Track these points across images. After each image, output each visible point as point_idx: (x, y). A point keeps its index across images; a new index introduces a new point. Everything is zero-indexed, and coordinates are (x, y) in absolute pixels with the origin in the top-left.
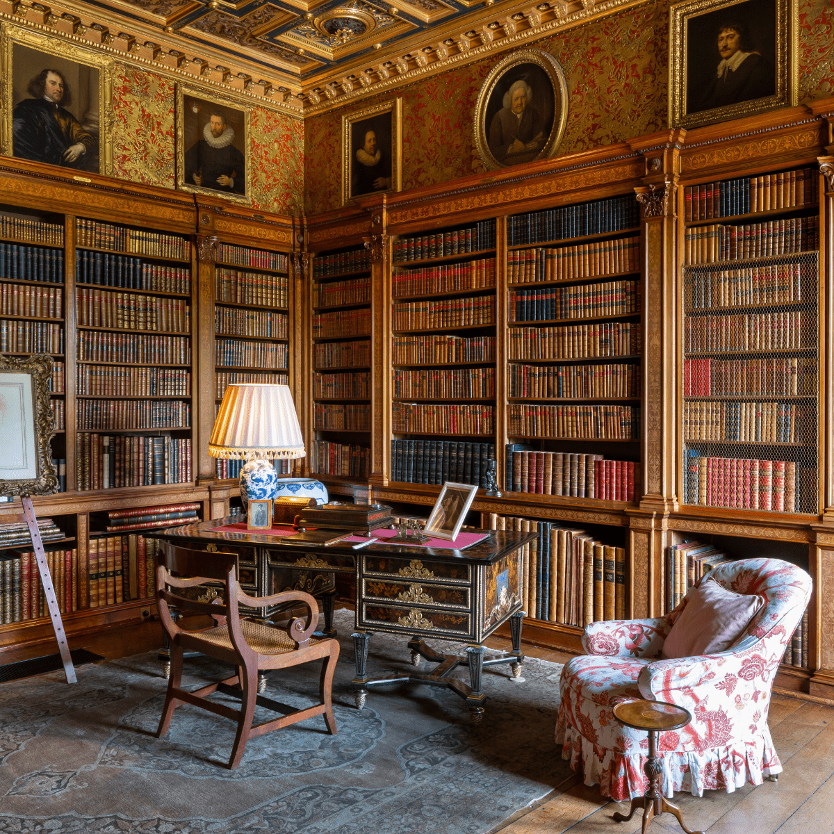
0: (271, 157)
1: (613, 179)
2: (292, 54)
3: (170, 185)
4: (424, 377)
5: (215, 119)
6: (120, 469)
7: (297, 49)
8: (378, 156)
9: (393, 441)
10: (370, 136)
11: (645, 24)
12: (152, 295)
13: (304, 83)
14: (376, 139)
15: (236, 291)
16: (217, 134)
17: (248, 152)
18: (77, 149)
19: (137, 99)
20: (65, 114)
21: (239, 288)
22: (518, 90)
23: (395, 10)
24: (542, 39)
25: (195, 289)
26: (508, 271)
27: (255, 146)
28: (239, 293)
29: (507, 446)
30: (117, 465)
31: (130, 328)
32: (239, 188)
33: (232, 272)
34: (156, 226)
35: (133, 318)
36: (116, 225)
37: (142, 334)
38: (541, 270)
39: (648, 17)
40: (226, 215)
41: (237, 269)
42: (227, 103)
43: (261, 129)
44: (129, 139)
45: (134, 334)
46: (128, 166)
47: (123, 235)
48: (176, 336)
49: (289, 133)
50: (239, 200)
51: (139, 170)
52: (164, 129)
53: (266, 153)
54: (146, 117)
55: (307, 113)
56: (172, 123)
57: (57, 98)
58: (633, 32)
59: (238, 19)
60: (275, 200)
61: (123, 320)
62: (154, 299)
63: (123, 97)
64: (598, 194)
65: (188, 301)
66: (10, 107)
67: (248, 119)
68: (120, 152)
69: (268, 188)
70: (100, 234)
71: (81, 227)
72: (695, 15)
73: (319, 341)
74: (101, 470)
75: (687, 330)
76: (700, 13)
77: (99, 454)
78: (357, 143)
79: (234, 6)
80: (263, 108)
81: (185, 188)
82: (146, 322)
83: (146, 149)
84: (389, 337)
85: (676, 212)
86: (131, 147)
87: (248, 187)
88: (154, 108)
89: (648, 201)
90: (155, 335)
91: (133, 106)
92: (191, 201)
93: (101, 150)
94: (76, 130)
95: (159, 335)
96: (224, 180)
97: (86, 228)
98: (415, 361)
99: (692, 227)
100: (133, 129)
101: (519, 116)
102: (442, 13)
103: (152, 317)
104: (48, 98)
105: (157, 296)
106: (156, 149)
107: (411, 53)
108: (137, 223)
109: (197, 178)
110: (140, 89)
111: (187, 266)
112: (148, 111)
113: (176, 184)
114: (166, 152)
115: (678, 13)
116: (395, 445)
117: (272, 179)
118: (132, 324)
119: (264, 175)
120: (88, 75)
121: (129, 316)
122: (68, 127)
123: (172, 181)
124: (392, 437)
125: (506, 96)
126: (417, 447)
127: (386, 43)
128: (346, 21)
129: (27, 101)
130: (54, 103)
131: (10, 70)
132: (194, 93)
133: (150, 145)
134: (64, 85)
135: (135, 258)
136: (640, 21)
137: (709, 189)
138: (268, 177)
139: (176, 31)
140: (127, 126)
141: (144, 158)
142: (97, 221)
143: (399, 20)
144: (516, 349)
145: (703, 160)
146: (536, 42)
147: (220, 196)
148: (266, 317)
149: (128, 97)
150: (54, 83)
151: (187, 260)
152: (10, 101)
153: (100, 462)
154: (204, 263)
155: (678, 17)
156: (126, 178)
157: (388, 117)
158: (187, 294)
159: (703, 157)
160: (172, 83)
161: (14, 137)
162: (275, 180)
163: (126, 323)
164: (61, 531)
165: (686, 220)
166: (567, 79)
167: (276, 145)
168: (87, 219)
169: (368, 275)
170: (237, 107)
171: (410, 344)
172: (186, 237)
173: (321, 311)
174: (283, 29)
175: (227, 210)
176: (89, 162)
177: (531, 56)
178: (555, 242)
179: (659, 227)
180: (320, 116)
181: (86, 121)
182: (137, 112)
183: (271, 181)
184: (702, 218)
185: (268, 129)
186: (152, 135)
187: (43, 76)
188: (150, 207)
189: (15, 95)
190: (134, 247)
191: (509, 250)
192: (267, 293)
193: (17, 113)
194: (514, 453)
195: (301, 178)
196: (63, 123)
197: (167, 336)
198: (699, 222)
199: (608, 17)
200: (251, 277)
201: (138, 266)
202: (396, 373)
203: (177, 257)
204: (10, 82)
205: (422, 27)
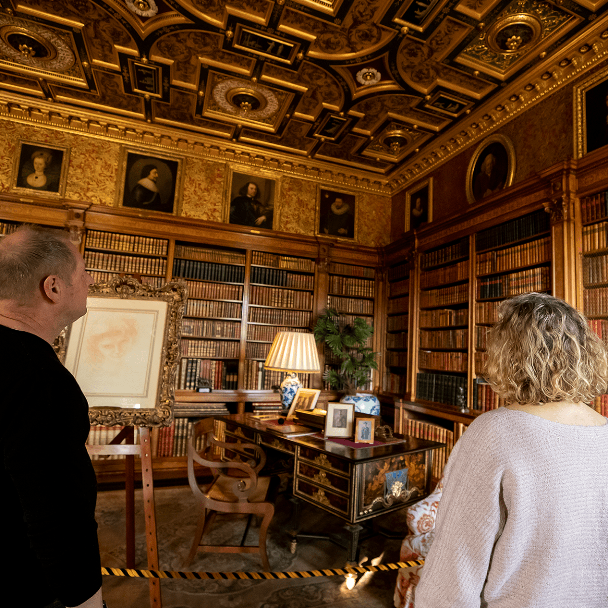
0: (370, 218)
1: (533, 201)
2: (373, 162)
3: (311, 234)
4: (433, 335)
5: (338, 200)
6: (267, 380)
7: (375, 159)
8: (422, 211)
9: (418, 374)
10: (418, 200)
11: (560, 103)
12: (292, 290)
13: (389, 177)
14: (421, 202)
15: (342, 288)
16: (338, 208)
17: (356, 216)
18: (262, 218)
19: (295, 193)
20: (257, 203)
21: (344, 286)
22: (489, 159)
23: (415, 126)
24: (501, 128)
25: (316, 287)
26: (476, 267)
27: (361, 213)
28: (344, 289)
29: (475, 380)
30: (266, 378)
31: (278, 306)
32: (351, 235)
33: (341, 278)
34: (296, 254)
35: (280, 301)
36: (274, 254)
37: (285, 310)
38: (494, 265)
39: (561, 98)
40: (337, 247)
41: (344, 276)
42: (345, 192)
43: (365, 204)
44: (290, 213)
45: (280, 309)
46: (289, 226)
47: (278, 259)
48: (305, 311)
49: (383, 205)
50: (350, 241)
51: (294, 228)
52: (309, 207)
53: (368, 216)
54: (300, 202)
55: (392, 194)
56: (314, 203)
57: (253, 195)
58: (552, 110)
59: (339, 146)
60: (372, 240)
61: (275, 302)
62: (293, 292)
63: (288, 193)
64: (524, 212)
65: (312, 293)
66: (229, 201)
67: (357, 199)
68: (284, 219)
69: (369, 234)
70: (265, 258)
71: (255, 255)
72: (590, 88)
73: (390, 315)
74: (257, 380)
75: (585, 299)
76: (593, 86)
77: (256, 371)
78: (413, 206)
79: (333, 139)
80: (367, 193)
81: (319, 236)
82: (287, 304)
83: (299, 217)
84: (417, 310)
85: (574, 216)
86: (291, 217)
87: (356, 234)
88: (305, 197)
89: (553, 211)
90: (293, 310)
91: (293, 196)
92: (315, 240)
93: (274, 219)
94: (261, 209)
95: (295, 310)
96: (342, 231)
97: (258, 256)
98: (429, 326)
99: (586, 226)
100: (292, 208)
101: (489, 175)
102: (444, 124)
103: (291, 301)
104: (249, 196)
105: (294, 290)
106: (304, 217)
107: (434, 151)
108: (285, 252)
109: (326, 231)
110: (297, 188)
111: (313, 274)
112: (301, 198)
113: (314, 234)
114: (310, 218)
115: (579, 90)
116: (419, 376)
117: (371, 229)
118: (280, 304)
119: (366, 228)
120: (269, 183)
121: (278, 300)
122: (258, 209)
123: (313, 233)
124: (418, 371)
125: (483, 165)
126: (437, 379)
127: (422, 147)
128: (395, 139)
129: (238, 198)
130: (251, 198)
131: (231, 184)
132: (326, 188)
133: (301, 215)
134: (257, 189)
135: (283, 270)
136: (556, 102)
137: (597, 198)
138: (369, 228)
139: (312, 157)
140: (289, 206)
141: (298, 222)
142: (264, 252)
143: (424, 133)
144: (480, 316)
145: (591, 179)
146: (498, 130)
147: (338, 239)
148: (360, 302)
149: (291, 193)
150: (252, 188)
151: (312, 271)
152: (230, 198)
153: (257, 376)
154: (322, 273)
155: (579, 92)
156: (288, 232)
157: (426, 189)
158: (312, 290)
159: (592, 177)
160: (315, 184)
161: (231, 215)
162: (373, 230)
163: (276, 304)
164: (228, 410)
165: (583, 222)
166: (515, 147)
167: (374, 212)
168: (258, 252)
169: (408, 277)
170: (351, 193)
171: (426, 315)
172: (313, 260)
173: (391, 298)
174: (363, 148)
175: (336, 245)
176: (268, 225)
177: (496, 138)
178: (502, 246)
179: (561, 228)
180: (397, 194)
181: (267, 205)
182: (295, 198)
183: (370, 230)
184: (593, 219)
185: (369, 204)
186: (303, 210)
187: (247, 185)
188: (293, 244)
189: (232, 195)
190: (283, 265)
191: (477, 254)
192: (361, 289)
193: (232, 204)
194: (478, 385)
195: (389, 228)
196: (255, 207)
197: (300, 311)
198: (591, 222)
199: (537, 105)
200: (351, 281)
201: (285, 275)
202: (421, 333)
203: (307, 269)
204: (230, 189)
205: (436, 135)
